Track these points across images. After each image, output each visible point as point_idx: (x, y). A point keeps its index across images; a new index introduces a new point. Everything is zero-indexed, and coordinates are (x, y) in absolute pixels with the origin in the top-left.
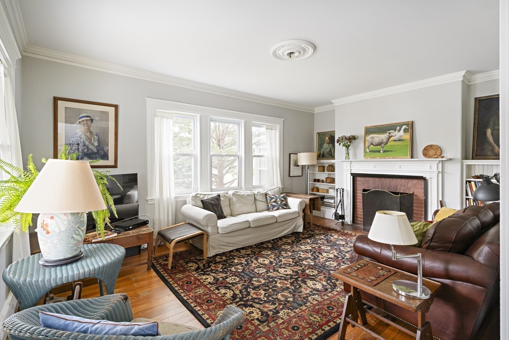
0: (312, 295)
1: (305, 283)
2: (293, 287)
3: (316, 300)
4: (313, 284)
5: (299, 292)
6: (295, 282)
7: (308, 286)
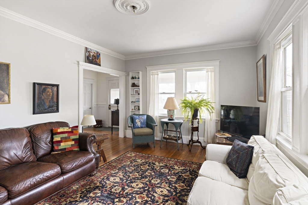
0: (116, 173)
1: (121, 179)
2: (128, 174)
3: (114, 171)
4: (116, 179)
5: (124, 172)
6: (127, 178)
7: (119, 177)
